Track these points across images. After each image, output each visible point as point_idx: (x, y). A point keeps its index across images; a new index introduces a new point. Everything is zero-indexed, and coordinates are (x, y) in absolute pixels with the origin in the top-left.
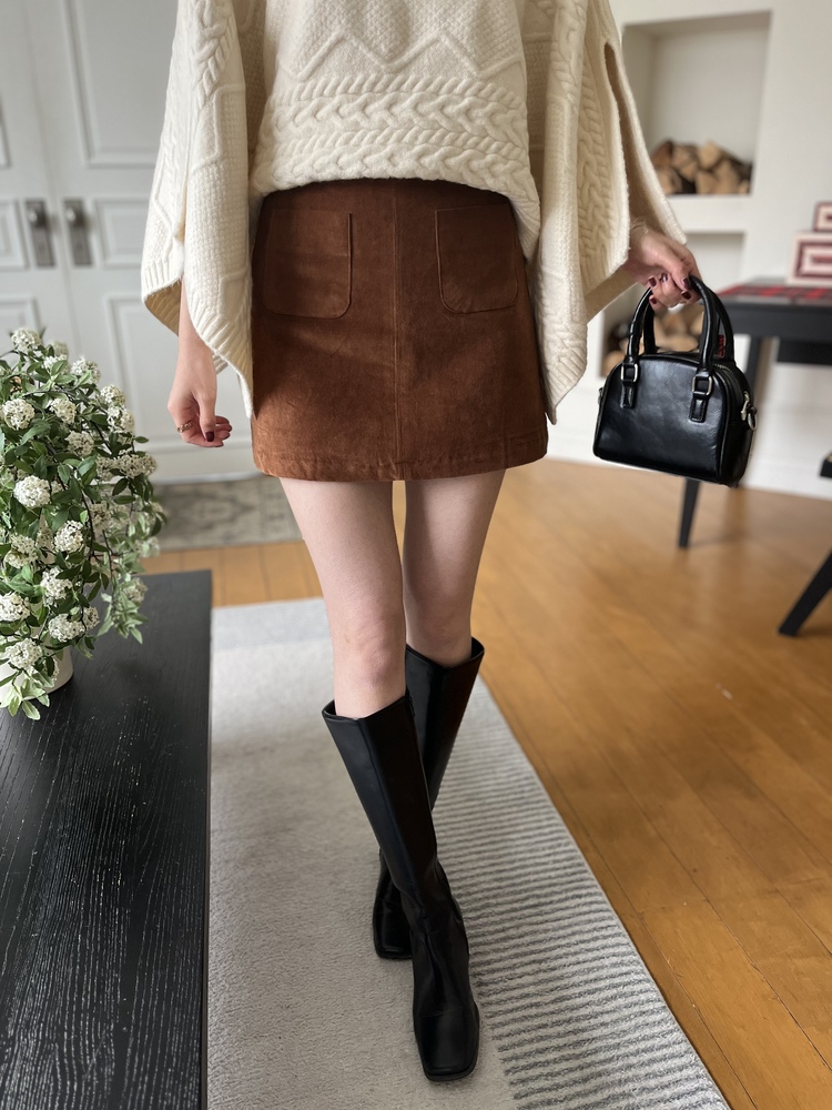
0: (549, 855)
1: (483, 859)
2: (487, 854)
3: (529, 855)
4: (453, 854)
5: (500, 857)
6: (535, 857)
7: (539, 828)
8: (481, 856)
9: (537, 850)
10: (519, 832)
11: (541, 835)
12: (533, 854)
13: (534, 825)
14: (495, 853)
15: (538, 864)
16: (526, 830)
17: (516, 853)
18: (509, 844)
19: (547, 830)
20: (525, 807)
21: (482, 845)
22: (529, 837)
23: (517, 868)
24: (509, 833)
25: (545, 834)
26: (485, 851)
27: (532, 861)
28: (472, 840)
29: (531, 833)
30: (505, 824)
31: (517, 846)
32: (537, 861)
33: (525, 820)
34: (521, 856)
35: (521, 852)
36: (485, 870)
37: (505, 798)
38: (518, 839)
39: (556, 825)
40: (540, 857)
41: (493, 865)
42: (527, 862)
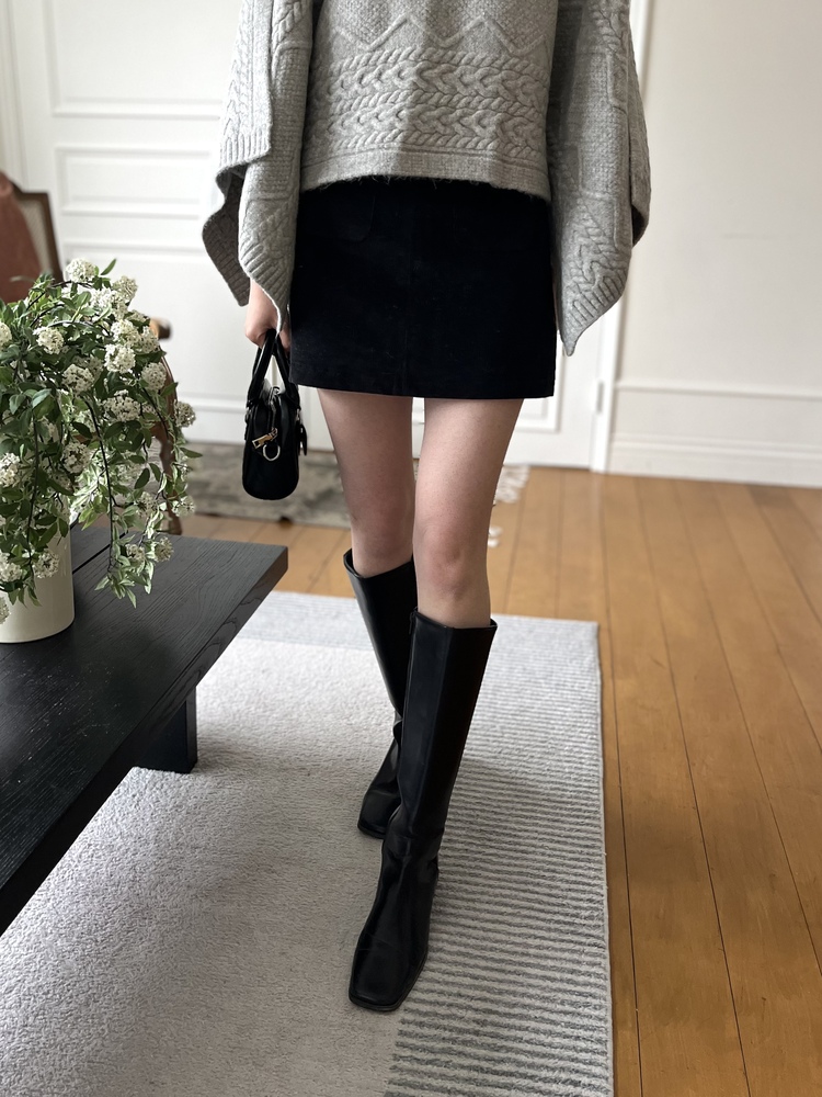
0: (566, 1013)
1: (476, 988)
2: (485, 983)
3: (538, 1003)
4: (444, 967)
5: (501, 992)
6: (545, 1009)
7: (573, 972)
8: (476, 983)
9: (553, 1001)
10: (544, 968)
11: (569, 981)
12: (545, 1005)
13: (569, 966)
14: (496, 985)
15: (543, 1020)
16: (552, 968)
17: (523, 995)
18: (521, 979)
19: (581, 979)
20: (569, 937)
21: (486, 968)
22: (553, 980)
23: (514, 1016)
24: (528, 965)
25: (576, 983)
26: (485, 979)
27: (538, 1014)
28: (476, 957)
29: (558, 975)
30: (532, 951)
31: (530, 985)
32: (546, 1015)
33: (558, 954)
34: (527, 1001)
35: (531, 997)
36: (472, 1003)
37: (549, 917)
38: (537, 977)
39: (598, 976)
40: (552, 1012)
41: (485, 1000)
42: (532, 1013)
